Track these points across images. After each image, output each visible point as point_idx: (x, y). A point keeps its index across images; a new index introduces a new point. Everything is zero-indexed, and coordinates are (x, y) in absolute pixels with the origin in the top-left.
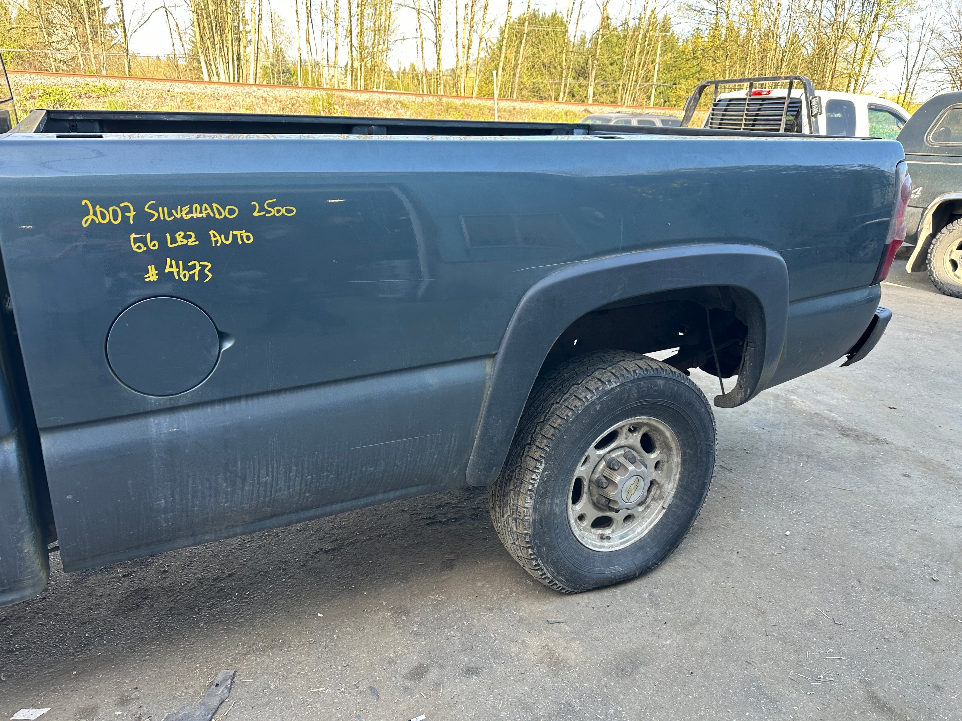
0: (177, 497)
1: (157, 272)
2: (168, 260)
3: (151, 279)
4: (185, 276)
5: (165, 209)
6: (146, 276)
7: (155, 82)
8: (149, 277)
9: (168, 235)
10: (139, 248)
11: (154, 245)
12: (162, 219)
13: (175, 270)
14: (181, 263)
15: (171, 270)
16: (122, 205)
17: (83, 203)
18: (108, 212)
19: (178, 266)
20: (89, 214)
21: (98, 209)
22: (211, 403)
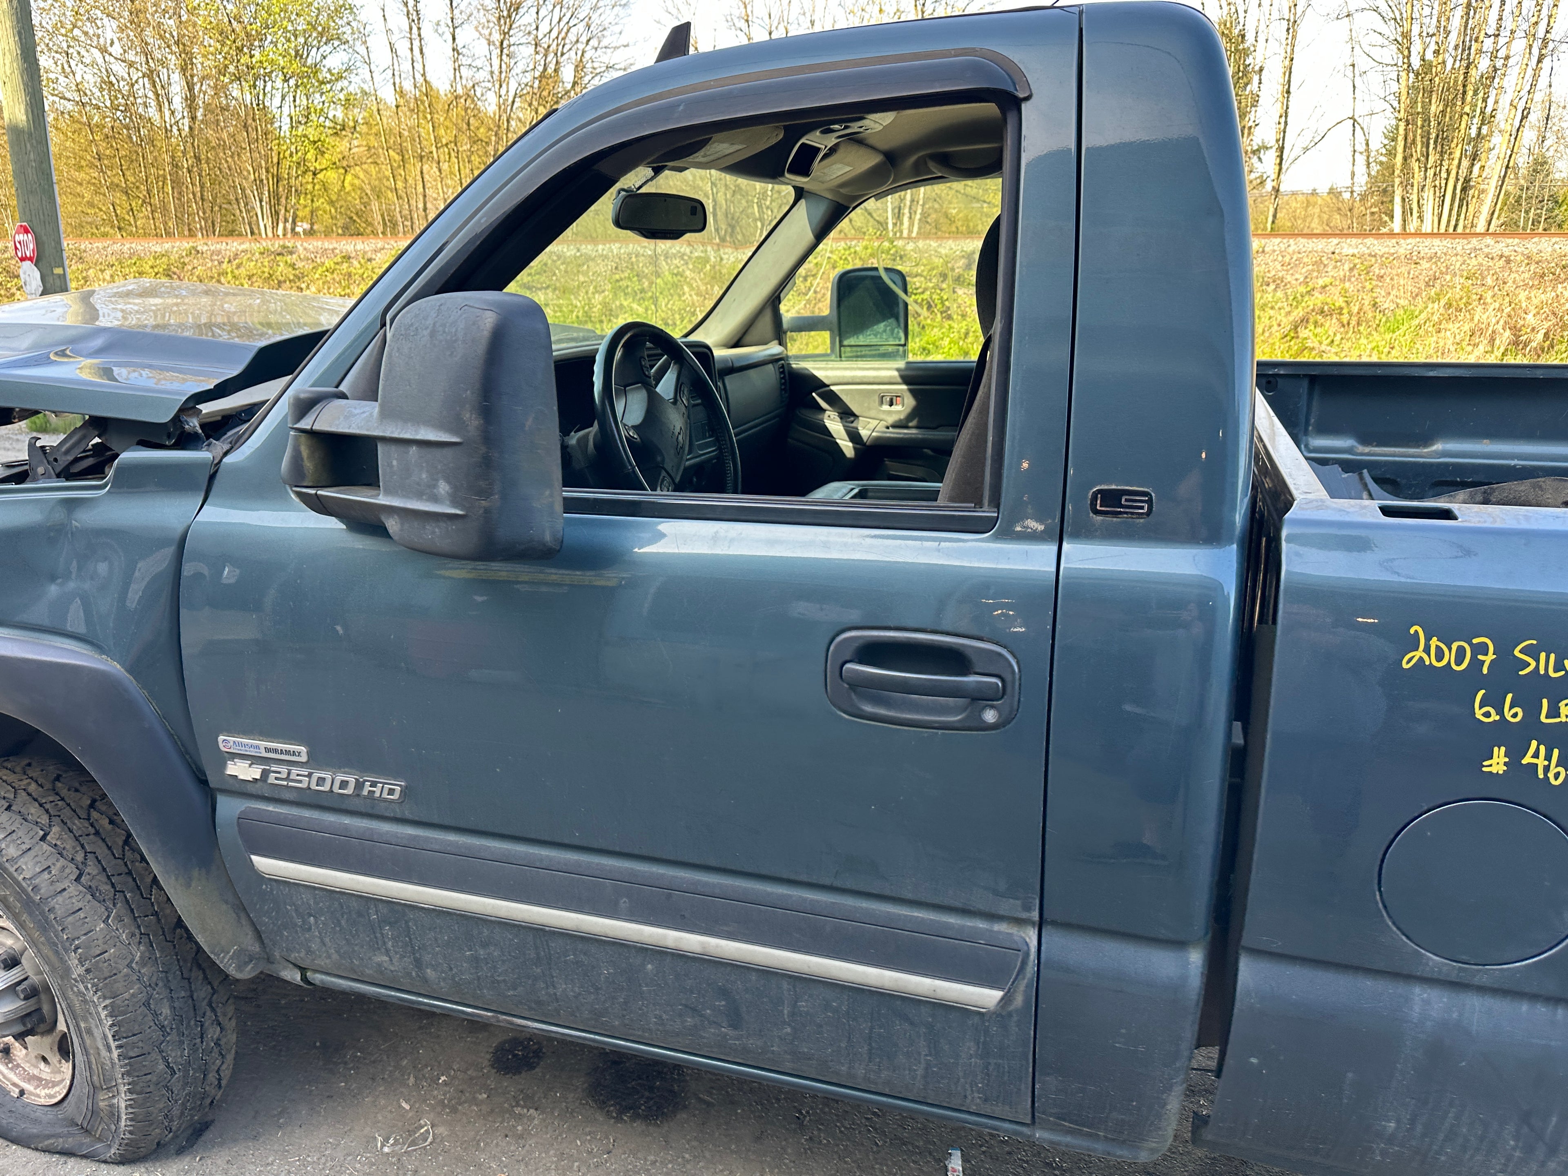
0: (1419, 1128)
1: (1507, 760)
2: (1534, 744)
3: (1494, 770)
4: (1557, 776)
5: (1552, 656)
6: (1485, 763)
7: (1314, 240)
8: (1491, 765)
9: (1545, 702)
10: (1487, 715)
11: (1515, 715)
12: (1542, 672)
13: (1541, 762)
14: (1556, 752)
15: (1535, 761)
16: (1475, 641)
17: (1412, 631)
18: (1450, 650)
19: (1548, 757)
20: (1417, 650)
21: (1434, 642)
22: (1534, 997)
